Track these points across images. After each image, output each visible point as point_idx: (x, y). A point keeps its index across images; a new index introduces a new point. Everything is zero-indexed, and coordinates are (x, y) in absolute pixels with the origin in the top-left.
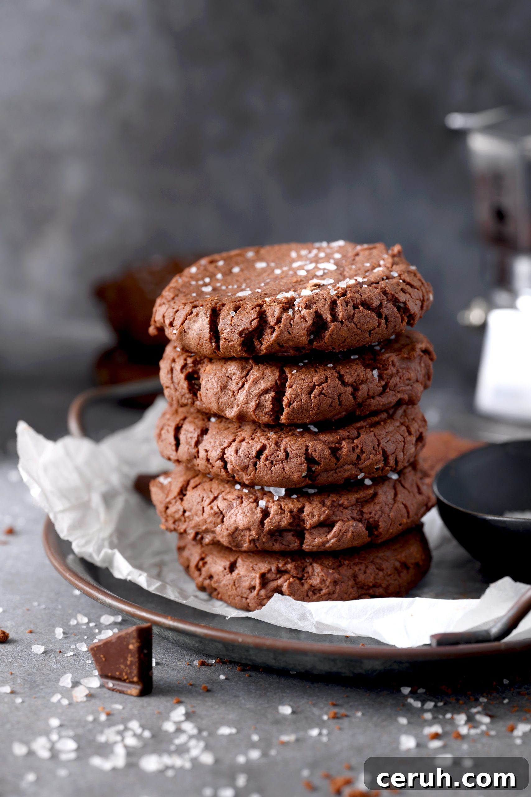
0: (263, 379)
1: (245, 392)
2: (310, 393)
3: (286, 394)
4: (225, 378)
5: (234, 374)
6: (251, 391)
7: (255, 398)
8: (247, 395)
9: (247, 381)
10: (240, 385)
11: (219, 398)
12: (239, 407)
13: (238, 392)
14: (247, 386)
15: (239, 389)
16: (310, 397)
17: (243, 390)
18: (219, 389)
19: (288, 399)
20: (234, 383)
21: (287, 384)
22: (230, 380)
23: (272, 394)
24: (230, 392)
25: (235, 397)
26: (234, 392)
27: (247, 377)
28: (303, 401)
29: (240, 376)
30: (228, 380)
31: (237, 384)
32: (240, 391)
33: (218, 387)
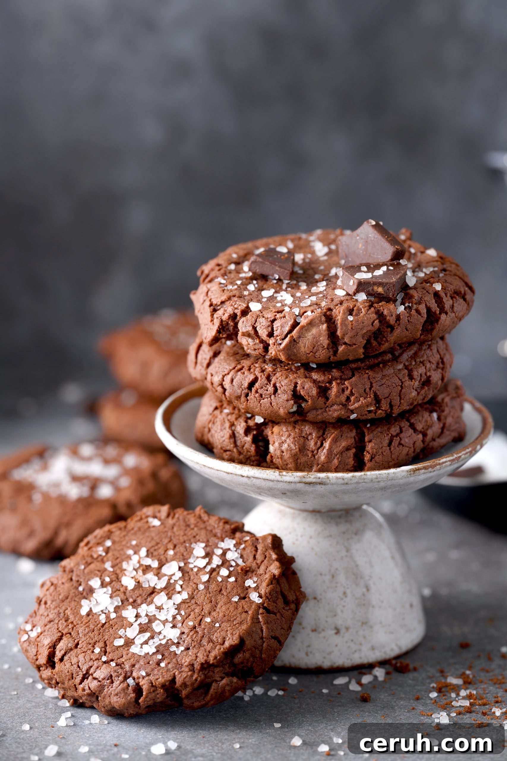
0: (342, 436)
1: (325, 451)
2: (390, 444)
3: (367, 449)
4: (302, 439)
5: (310, 434)
6: (332, 449)
7: (336, 455)
8: (328, 454)
9: (325, 440)
10: (319, 443)
11: (298, 459)
12: (319, 466)
13: (318, 452)
14: (327, 445)
15: (319, 448)
16: (390, 449)
17: (323, 449)
18: (298, 450)
19: (369, 453)
20: (312, 443)
21: (366, 439)
22: (307, 440)
23: (354, 450)
24: (308, 452)
25: (314, 456)
26: (313, 452)
27: (324, 436)
28: (384, 454)
29: (318, 435)
30: (305, 440)
31: (316, 444)
32: (319, 450)
33: (296, 449)
